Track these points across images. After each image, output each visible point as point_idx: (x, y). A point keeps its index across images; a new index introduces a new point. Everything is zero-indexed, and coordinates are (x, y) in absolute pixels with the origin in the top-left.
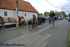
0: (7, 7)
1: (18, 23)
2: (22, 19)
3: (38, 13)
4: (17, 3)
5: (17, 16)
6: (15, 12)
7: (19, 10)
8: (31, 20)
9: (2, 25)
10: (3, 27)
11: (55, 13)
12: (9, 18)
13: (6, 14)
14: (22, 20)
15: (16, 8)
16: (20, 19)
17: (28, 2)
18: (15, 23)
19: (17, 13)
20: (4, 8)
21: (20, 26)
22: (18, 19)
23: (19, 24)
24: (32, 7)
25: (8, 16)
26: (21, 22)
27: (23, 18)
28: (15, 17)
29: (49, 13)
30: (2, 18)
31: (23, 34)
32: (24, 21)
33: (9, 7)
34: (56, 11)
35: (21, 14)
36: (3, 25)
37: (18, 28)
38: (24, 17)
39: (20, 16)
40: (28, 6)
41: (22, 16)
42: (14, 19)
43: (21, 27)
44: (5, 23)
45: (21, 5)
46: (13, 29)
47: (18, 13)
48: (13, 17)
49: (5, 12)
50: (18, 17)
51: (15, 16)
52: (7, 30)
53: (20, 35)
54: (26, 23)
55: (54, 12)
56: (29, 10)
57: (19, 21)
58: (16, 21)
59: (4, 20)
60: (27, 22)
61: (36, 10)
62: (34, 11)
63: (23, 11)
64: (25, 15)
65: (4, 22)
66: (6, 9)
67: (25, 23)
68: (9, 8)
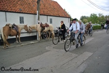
0: (23, 10)
1: (39, 34)
3: (70, 18)
4: (38, 3)
5: (39, 23)
6: (35, 18)
7: (41, 15)
9: (16, 36)
10: (18, 40)
11: (100, 18)
13: (22, 20)
14: (46, 29)
15: (37, 12)
17: (55, 2)
18: (35, 34)
19: (39, 19)
20: (19, 11)
21: (43, 38)
23: (42, 35)
24: (62, 9)
25: (25, 24)
26: (44, 32)
27: (47, 26)
29: (88, 17)
30: (17, 27)
31: (47, 52)
32: (49, 31)
33: (27, 10)
34: (100, 15)
35: (44, 20)
36: (18, 37)
37: (39, 42)
38: (50, 25)
39: (44, 23)
40: (56, 7)
41: (46, 24)
43: (44, 40)
44: (21, 34)
45: (45, 6)
46: (32, 42)
47: (40, 18)
49: (20, 18)
50: (39, 25)
51: (35, 24)
52: (23, 44)
53: (43, 53)
54: (52, 34)
55: (98, 16)
56: (56, 13)
57: (41, 32)
58: (37, 32)
59: (19, 30)
61: (67, 14)
62: (64, 15)
63: (47, 16)
64: (51, 22)
66: (22, 13)
68: (26, 12)
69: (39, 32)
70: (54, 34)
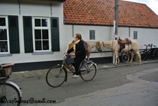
0: (94, 21)
2: (127, 47)
4: (115, 9)
5: (116, 39)
6: (111, 31)
7: (119, 26)
8: (149, 48)
12: (98, 43)
13: (92, 35)
15: (114, 22)
16: (122, 45)
18: (109, 55)
19: (116, 33)
21: (121, 61)
22: (116, 47)
23: (120, 57)
25: (97, 40)
26: (124, 52)
27: (129, 43)
28: (110, 42)
32: (132, 50)
33: (99, 21)
35: (124, 34)
39: (123, 39)
40: (144, 13)
41: (127, 40)
42: (108, 45)
43: (123, 65)
44: (91, 54)
45: (125, 13)
46: (105, 66)
47: (118, 32)
48: (106, 42)
49: (91, 32)
50: (117, 41)
51: (110, 39)
54: (136, 55)
56: (144, 23)
57: (120, 51)
58: (112, 51)
60: (138, 53)
63: (129, 27)
64: (135, 37)
65: (89, 51)
66: (93, 25)
67: (133, 55)
68: (99, 23)
69: (116, 53)
70: (139, 55)
